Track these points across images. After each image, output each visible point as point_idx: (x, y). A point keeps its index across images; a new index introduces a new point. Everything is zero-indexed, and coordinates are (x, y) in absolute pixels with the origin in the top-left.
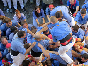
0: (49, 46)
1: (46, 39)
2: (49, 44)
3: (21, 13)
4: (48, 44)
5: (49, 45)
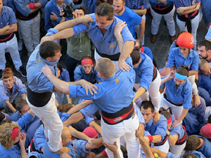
0: (87, 154)
1: (78, 139)
2: (87, 150)
3: (15, 77)
4: (84, 150)
5: (87, 152)
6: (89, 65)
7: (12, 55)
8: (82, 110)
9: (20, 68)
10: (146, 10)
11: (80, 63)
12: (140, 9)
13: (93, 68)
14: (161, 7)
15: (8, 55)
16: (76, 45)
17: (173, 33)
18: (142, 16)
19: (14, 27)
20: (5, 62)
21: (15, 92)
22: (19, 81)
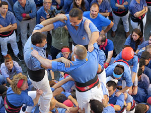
6: (67, 53)
7: (12, 45)
8: (63, 86)
9: (18, 54)
10: (109, 13)
11: (60, 51)
12: (105, 12)
13: (70, 54)
14: (120, 11)
15: (9, 45)
16: (58, 39)
17: (128, 30)
18: (106, 17)
19: (15, 26)
20: (7, 50)
21: (14, 72)
22: (16, 64)
